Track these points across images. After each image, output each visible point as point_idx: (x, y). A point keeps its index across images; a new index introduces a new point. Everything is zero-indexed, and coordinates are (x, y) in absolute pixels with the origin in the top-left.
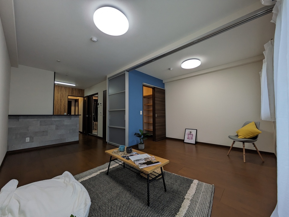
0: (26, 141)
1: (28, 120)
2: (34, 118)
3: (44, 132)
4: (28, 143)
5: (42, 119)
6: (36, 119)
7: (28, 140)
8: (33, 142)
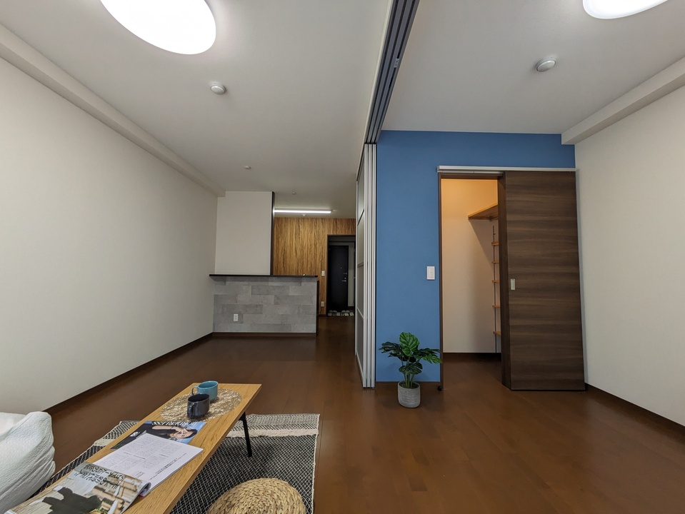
0: (234, 320)
1: (236, 283)
2: (243, 281)
3: (257, 306)
4: (237, 324)
5: (255, 284)
6: (246, 283)
7: (236, 317)
8: (242, 323)
